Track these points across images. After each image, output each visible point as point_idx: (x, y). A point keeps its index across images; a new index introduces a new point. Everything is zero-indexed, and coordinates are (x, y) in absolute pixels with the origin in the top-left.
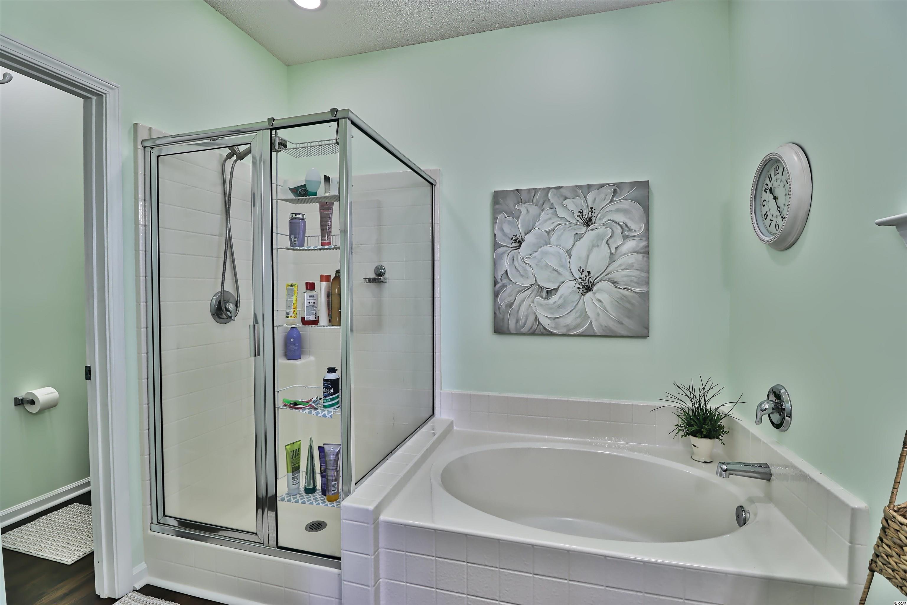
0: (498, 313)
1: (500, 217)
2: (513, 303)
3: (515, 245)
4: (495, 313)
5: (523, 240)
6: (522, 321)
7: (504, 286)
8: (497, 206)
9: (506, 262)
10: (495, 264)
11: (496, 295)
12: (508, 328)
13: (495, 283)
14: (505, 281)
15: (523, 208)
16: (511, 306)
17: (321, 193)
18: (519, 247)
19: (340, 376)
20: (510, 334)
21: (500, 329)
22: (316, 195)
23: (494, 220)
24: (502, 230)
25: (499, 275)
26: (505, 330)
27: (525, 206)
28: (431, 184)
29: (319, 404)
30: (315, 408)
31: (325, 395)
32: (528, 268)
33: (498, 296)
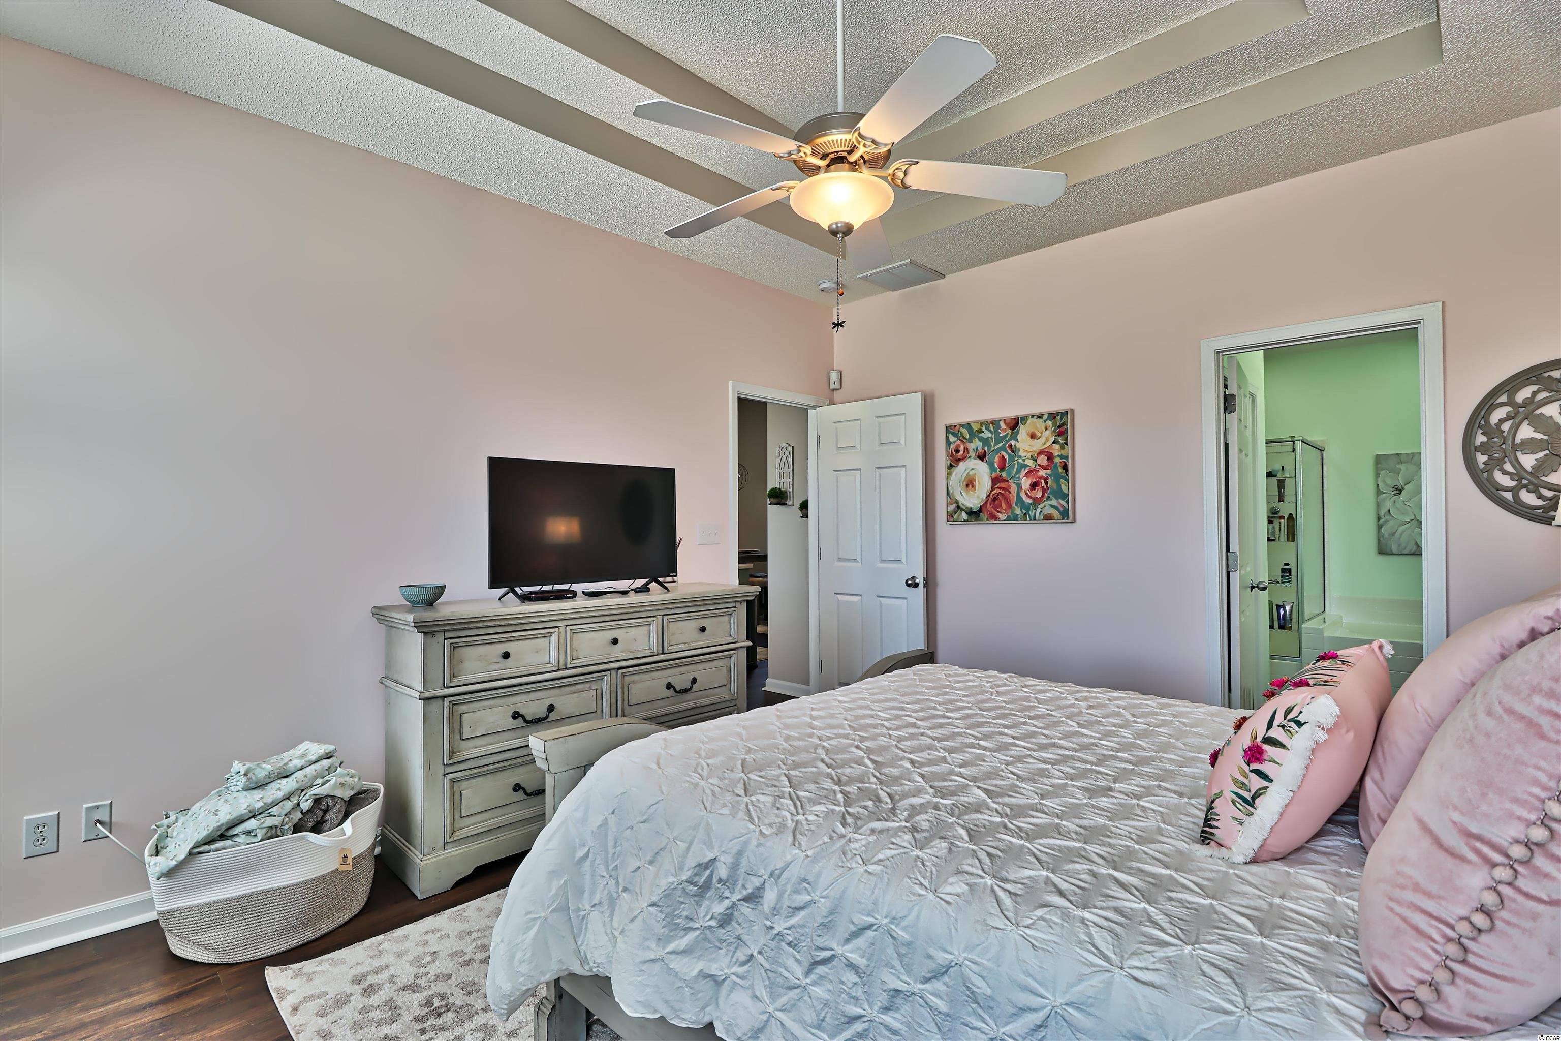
0: (1381, 539)
1: (1382, 473)
2: (1395, 533)
3: (1396, 492)
4: (1379, 540)
5: (1403, 489)
6: (1404, 545)
7: (1387, 521)
8: (1379, 465)
9: (1388, 504)
10: (1378, 506)
11: (1380, 527)
12: (1391, 551)
13: (1379, 519)
14: (1388, 517)
15: (1403, 467)
16: (1393, 534)
17: (1279, 476)
18: (1400, 493)
19: (1292, 566)
20: (1393, 554)
21: (1383, 551)
22: (1276, 476)
23: (1377, 475)
24: (1384, 482)
25: (1382, 513)
26: (1388, 551)
27: (1403, 465)
28: (1321, 451)
29: (1280, 581)
30: (1278, 582)
31: (1282, 576)
32: (1408, 508)
33: (1381, 528)
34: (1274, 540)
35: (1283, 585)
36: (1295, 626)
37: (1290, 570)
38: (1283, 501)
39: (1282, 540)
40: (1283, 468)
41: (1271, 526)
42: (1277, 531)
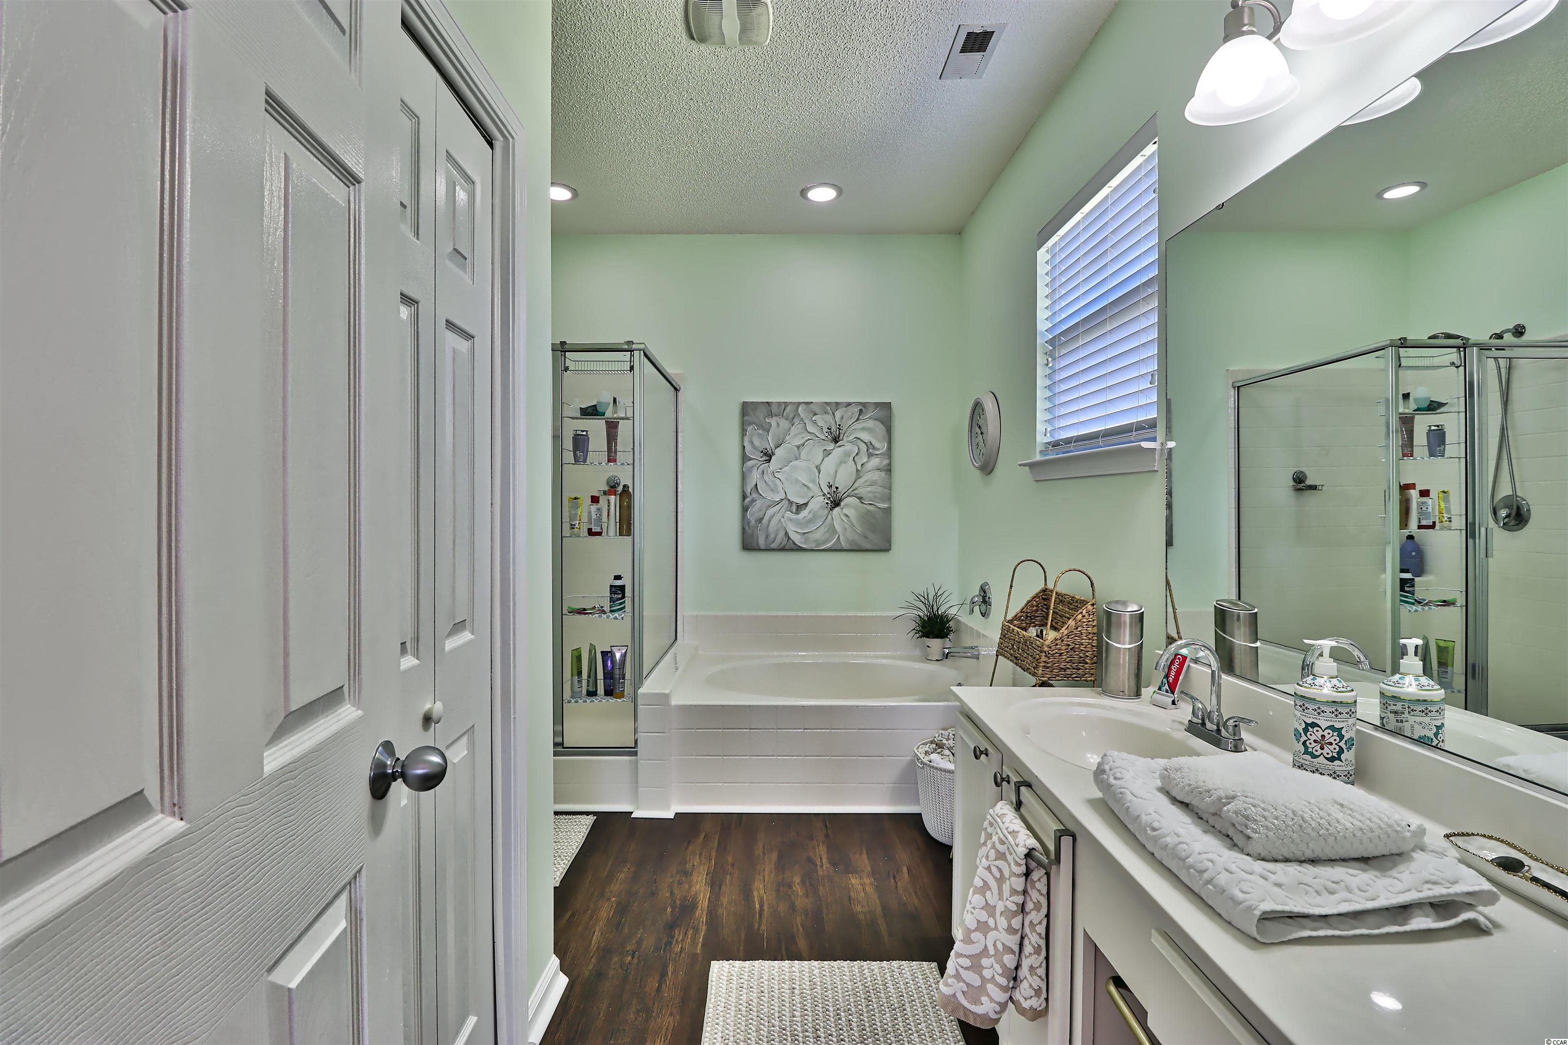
0: (747, 528)
1: (750, 429)
2: (763, 518)
3: (765, 458)
4: (744, 529)
5: (773, 454)
6: (772, 536)
7: (753, 501)
8: (746, 418)
9: (755, 476)
10: (744, 477)
11: (745, 509)
12: (758, 544)
13: (744, 497)
14: (755, 495)
15: (773, 421)
16: (760, 520)
17: (609, 414)
18: (769, 461)
19: (626, 581)
20: (760, 550)
21: (748, 545)
22: (604, 414)
23: (743, 432)
24: (752, 442)
25: (749, 489)
26: (755, 545)
27: (775, 418)
28: (676, 389)
29: (607, 609)
30: (604, 612)
31: (612, 600)
32: (778, 482)
33: (747, 511)
34: (600, 534)
35: (612, 616)
36: (628, 688)
37: (622, 588)
38: (615, 461)
39: (612, 533)
40: (615, 400)
41: (594, 508)
42: (605, 514)
